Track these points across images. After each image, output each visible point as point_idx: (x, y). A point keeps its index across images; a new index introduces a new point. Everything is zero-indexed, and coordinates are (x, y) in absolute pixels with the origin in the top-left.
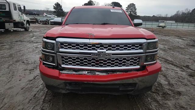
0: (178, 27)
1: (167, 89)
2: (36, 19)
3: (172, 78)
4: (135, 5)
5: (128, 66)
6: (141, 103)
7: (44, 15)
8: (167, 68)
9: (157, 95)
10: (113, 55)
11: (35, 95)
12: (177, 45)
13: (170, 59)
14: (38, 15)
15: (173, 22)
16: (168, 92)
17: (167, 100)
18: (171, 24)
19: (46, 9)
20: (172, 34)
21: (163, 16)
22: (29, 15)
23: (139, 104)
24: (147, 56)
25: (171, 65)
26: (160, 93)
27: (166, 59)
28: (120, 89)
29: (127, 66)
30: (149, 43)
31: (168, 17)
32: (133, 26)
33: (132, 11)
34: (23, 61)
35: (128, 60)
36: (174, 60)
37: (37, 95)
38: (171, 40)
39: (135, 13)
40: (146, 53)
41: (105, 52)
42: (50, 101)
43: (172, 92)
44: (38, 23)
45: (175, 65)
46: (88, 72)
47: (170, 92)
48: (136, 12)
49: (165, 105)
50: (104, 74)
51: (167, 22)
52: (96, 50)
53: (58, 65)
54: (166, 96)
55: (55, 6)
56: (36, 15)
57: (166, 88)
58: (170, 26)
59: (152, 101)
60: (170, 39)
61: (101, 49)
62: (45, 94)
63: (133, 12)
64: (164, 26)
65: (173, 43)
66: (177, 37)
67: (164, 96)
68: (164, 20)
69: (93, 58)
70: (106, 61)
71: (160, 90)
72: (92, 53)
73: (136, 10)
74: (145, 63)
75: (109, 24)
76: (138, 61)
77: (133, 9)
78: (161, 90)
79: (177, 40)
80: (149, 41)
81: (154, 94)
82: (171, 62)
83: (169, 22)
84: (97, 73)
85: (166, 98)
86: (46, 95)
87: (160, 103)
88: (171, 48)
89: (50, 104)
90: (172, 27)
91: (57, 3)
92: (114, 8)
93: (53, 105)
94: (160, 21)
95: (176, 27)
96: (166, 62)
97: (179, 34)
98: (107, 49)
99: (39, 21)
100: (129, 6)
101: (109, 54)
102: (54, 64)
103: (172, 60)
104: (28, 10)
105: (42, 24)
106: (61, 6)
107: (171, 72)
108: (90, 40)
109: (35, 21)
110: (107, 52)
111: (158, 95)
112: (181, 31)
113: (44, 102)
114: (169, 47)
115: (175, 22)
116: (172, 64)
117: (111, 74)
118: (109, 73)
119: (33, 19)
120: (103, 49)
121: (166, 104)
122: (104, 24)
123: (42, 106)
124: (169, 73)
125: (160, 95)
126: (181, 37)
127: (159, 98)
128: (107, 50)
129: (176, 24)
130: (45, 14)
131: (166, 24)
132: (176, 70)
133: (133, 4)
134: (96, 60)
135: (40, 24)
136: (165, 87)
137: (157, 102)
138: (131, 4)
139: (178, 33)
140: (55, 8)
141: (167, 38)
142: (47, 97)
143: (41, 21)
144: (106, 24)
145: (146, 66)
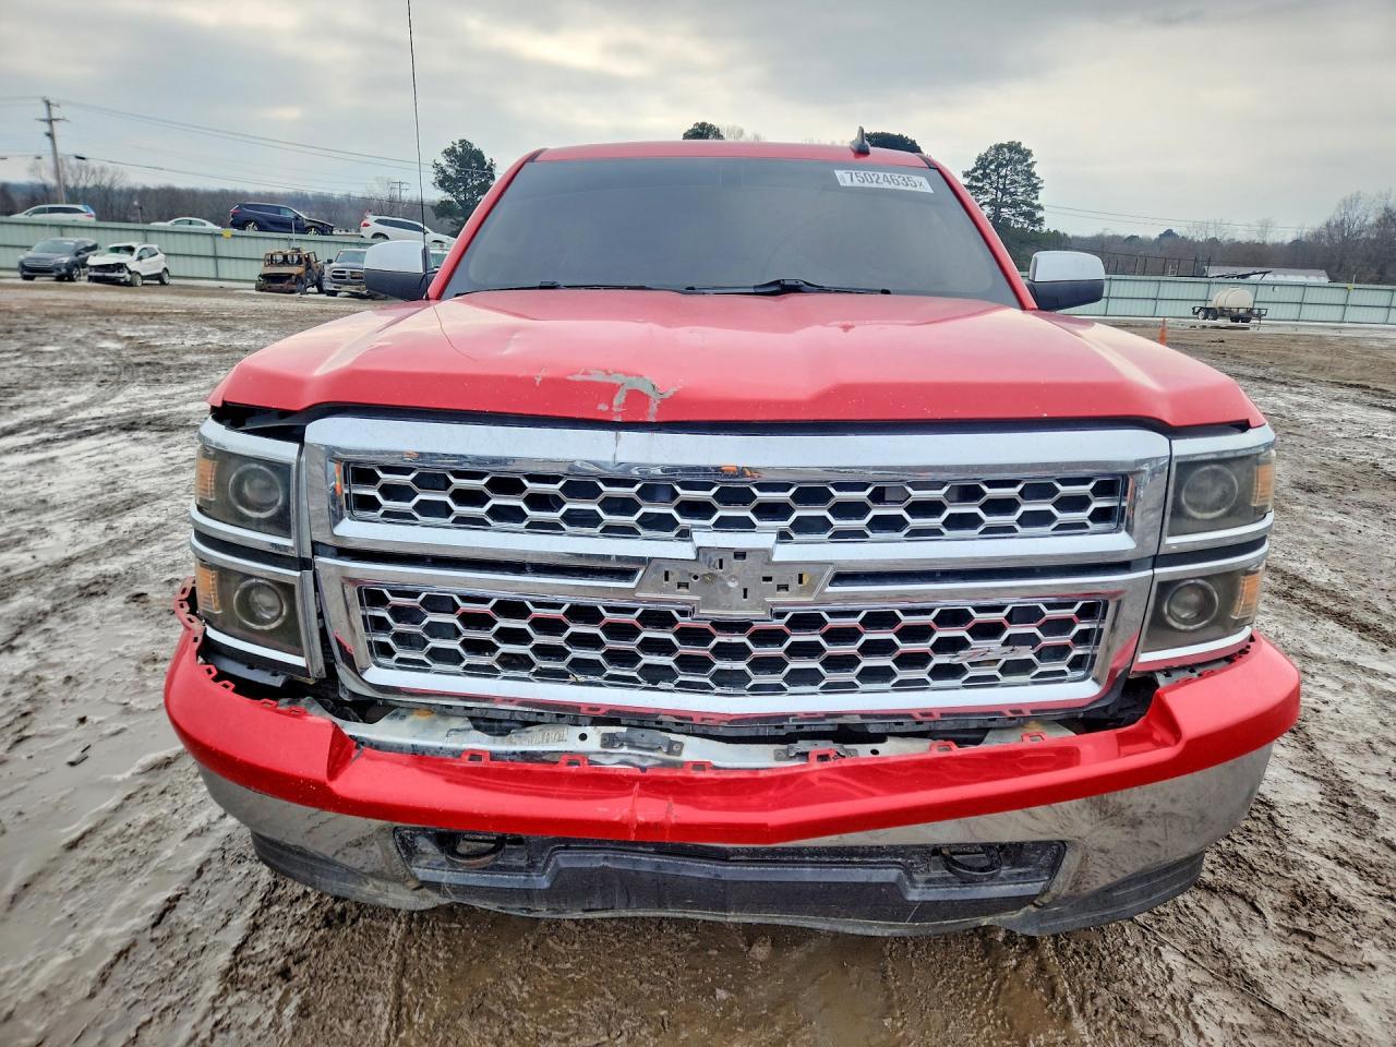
0: (1353, 314)
1: (1320, 851)
2: (308, 260)
3: (1352, 749)
4: (1029, 153)
5: (988, 681)
6: (1098, 1001)
7: (367, 232)
8: (1306, 657)
9: (1237, 917)
10: (841, 578)
11: (172, 904)
12: (1361, 453)
13: (1322, 576)
14: (324, 229)
15: (1313, 280)
16: (1336, 889)
17: (1331, 964)
18: (1296, 294)
19: (380, 192)
20: (1315, 367)
21: (1242, 235)
22: (262, 228)
23: (1081, 1009)
24: (1166, 588)
25: (1331, 625)
26: (1266, 899)
27: (1285, 576)
28: (914, 895)
29: (976, 682)
30: (1187, 466)
31: (1276, 246)
32: (1023, 307)
33: (1008, 199)
34: (142, 590)
35: (989, 631)
36: (1348, 579)
37: (184, 912)
38: (1307, 416)
39: (1029, 216)
40: (1158, 560)
41: (767, 553)
42: (285, 974)
43: (1372, 887)
44: (321, 291)
45: (1364, 628)
46: (609, 741)
47: (1348, 886)
48: (1040, 207)
49: (1320, 1025)
50: (760, 758)
51: (1268, 278)
52: (685, 535)
53: (330, 668)
54: (1319, 931)
55: (443, 162)
56: (306, 230)
57: (1314, 840)
58: (1292, 311)
59: (1198, 976)
60: (1300, 406)
61: (724, 524)
62: (254, 903)
63: (1014, 205)
64: (1250, 311)
65: (1328, 444)
66: (1353, 393)
67: (1303, 923)
68: (1245, 265)
69: (653, 607)
70: (775, 637)
71: (1259, 862)
72: (641, 560)
73: (1035, 188)
74: (1145, 657)
75: (821, 290)
76: (1084, 637)
77: (1013, 182)
78: (1271, 866)
79: (1360, 413)
80: (1187, 447)
81: (1216, 907)
82: (1333, 595)
83: (1281, 278)
84: (695, 750)
85: (1326, 949)
86: (267, 903)
87: (1278, 1000)
88: (1320, 478)
89: (284, 1001)
90: (1308, 312)
91: (463, 143)
92: (863, 160)
93: (303, 1011)
94: (1213, 271)
95: (1336, 313)
96: (1287, 596)
97: (1362, 368)
98: (785, 524)
99: (327, 274)
100: (983, 162)
101: (801, 575)
102: (300, 661)
103: (1338, 580)
104: (258, 195)
105: (354, 295)
106: (490, 169)
107: (1338, 687)
108: (623, 434)
109: (298, 276)
110: (784, 553)
111: (1246, 911)
112: (1376, 344)
113: (231, 978)
114: (1303, 475)
115: (1324, 280)
116: (1341, 618)
117: (823, 758)
118: (802, 746)
119: (285, 261)
120: (744, 525)
121: (1325, 1010)
122: (782, 289)
123: (210, 1022)
124: (1327, 696)
125: (1271, 918)
126: (1383, 393)
127: (1261, 949)
128: (783, 536)
129: (1337, 296)
130: (372, 224)
131: (1264, 293)
132: (1382, 667)
133: (1014, 147)
134: (684, 622)
135: (334, 293)
136: (1299, 831)
137: (1248, 987)
138: (999, 148)
139: (1356, 364)
140: (444, 182)
141: (1280, 403)
142: (269, 931)
143: (339, 277)
144: (795, 289)
145: (1162, 680)
